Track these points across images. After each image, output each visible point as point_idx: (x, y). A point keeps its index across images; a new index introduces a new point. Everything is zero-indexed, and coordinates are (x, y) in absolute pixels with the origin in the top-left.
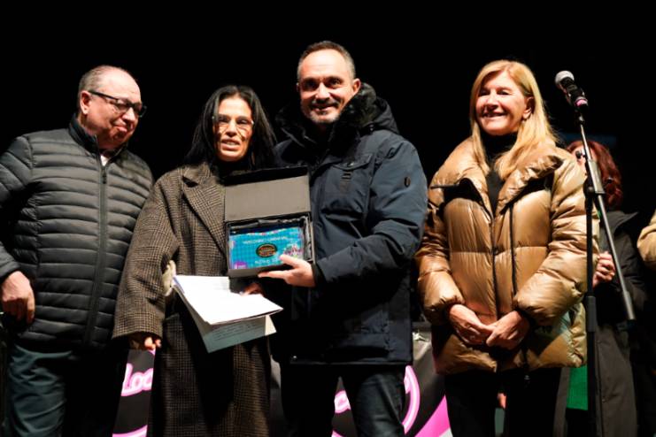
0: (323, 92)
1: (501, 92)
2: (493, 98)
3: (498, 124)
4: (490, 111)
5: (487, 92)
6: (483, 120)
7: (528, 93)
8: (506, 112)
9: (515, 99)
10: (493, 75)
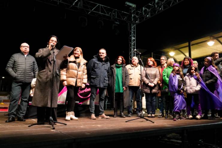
0: (102, 54)
1: (78, 51)
2: (77, 52)
3: (77, 55)
4: (76, 54)
5: (76, 51)
6: (75, 54)
7: (81, 52)
8: (78, 54)
9: (79, 53)
10: (76, 49)
